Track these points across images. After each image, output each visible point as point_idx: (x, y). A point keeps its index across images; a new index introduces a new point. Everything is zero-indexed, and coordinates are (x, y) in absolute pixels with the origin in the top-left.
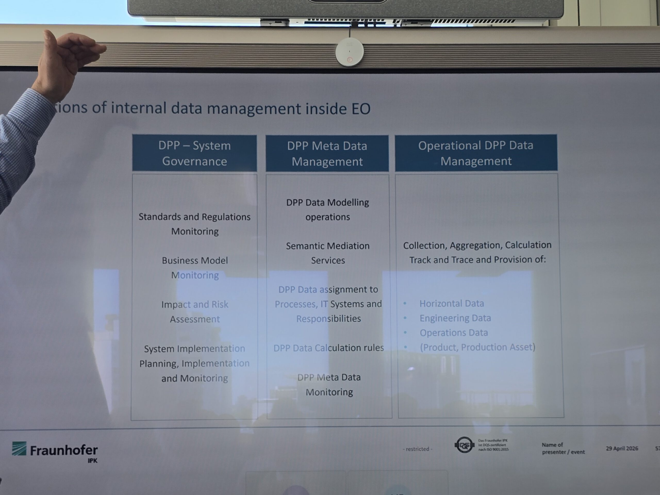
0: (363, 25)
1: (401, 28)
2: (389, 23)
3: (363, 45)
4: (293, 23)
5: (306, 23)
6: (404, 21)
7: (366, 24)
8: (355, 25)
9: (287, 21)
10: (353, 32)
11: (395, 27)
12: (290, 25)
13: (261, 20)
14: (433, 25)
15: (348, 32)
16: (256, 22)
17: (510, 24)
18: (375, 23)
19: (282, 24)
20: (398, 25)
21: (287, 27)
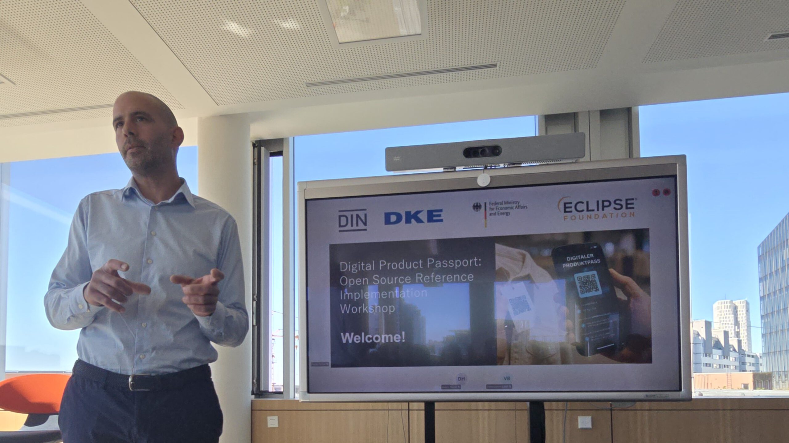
0: (490, 168)
1: (507, 167)
2: (502, 166)
3: (490, 176)
4: (458, 169)
5: (464, 168)
6: (509, 164)
7: (491, 167)
8: (486, 168)
9: (455, 168)
10: (485, 171)
11: (504, 167)
12: (457, 170)
13: (444, 169)
14: (522, 165)
15: (482, 171)
16: (441, 170)
17: (559, 162)
18: (495, 166)
19: (453, 170)
20: (506, 166)
21: (455, 171)
